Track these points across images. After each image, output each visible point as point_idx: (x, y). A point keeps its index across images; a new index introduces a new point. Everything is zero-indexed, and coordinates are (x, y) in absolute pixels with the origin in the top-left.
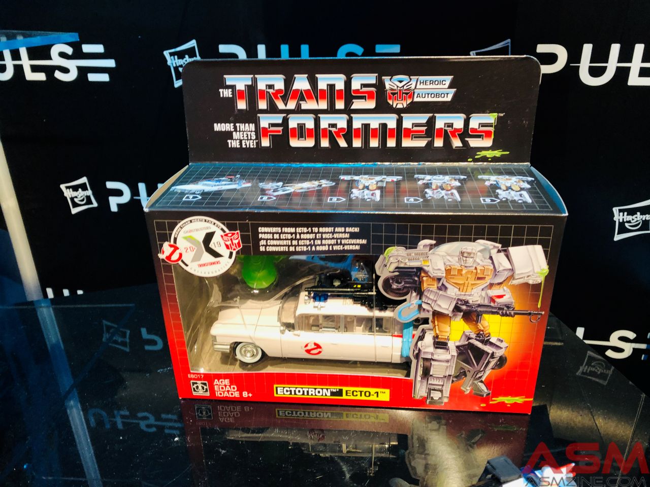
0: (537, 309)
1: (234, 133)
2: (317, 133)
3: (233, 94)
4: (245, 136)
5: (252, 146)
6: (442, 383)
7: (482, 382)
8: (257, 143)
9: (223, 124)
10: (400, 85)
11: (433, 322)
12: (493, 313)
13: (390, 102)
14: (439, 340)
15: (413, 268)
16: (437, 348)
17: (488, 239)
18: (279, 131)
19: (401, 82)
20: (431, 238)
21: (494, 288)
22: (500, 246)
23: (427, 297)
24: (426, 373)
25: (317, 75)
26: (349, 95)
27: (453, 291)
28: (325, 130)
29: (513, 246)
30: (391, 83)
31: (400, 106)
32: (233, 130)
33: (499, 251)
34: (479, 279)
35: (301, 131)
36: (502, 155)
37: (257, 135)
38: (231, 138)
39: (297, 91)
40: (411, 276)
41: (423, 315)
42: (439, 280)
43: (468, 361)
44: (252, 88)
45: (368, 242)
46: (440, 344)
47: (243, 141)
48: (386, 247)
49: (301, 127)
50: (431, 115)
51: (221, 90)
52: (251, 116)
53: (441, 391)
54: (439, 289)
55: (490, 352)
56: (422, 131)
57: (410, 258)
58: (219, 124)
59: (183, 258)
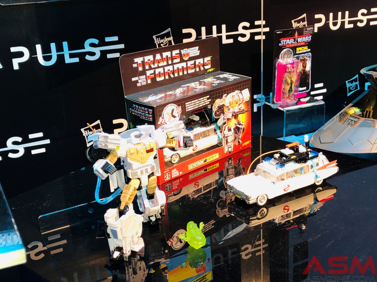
0: (249, 109)
1: (139, 80)
2: (164, 74)
3: (137, 65)
4: (142, 80)
5: (145, 84)
6: (231, 144)
7: (240, 139)
8: (147, 82)
9: (135, 78)
10: (185, 52)
11: (227, 123)
12: (240, 113)
13: (184, 58)
14: (229, 128)
15: (221, 105)
16: (229, 131)
17: (237, 90)
18: (153, 76)
19: (185, 51)
20: (225, 94)
21: (240, 105)
22: (240, 91)
23: (226, 114)
24: (227, 142)
25: (162, 53)
26: (172, 58)
27: (231, 110)
28: (166, 72)
29: (243, 90)
30: (183, 52)
31: (186, 59)
32: (138, 79)
33: (240, 93)
34: (237, 103)
35: (160, 75)
36: (213, 70)
37: (146, 79)
38: (138, 83)
39: (157, 60)
40: (221, 108)
41: (225, 121)
42: (228, 107)
43: (236, 133)
44: (143, 62)
45: (211, 100)
46: (229, 130)
47: (142, 83)
48: (215, 100)
49: (159, 73)
50: (194, 60)
51: (133, 65)
52: (143, 73)
53: (231, 147)
54: (228, 110)
55: (241, 127)
56: (193, 67)
57: (221, 102)
58: (134, 78)
59: (165, 122)
